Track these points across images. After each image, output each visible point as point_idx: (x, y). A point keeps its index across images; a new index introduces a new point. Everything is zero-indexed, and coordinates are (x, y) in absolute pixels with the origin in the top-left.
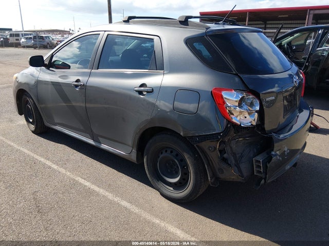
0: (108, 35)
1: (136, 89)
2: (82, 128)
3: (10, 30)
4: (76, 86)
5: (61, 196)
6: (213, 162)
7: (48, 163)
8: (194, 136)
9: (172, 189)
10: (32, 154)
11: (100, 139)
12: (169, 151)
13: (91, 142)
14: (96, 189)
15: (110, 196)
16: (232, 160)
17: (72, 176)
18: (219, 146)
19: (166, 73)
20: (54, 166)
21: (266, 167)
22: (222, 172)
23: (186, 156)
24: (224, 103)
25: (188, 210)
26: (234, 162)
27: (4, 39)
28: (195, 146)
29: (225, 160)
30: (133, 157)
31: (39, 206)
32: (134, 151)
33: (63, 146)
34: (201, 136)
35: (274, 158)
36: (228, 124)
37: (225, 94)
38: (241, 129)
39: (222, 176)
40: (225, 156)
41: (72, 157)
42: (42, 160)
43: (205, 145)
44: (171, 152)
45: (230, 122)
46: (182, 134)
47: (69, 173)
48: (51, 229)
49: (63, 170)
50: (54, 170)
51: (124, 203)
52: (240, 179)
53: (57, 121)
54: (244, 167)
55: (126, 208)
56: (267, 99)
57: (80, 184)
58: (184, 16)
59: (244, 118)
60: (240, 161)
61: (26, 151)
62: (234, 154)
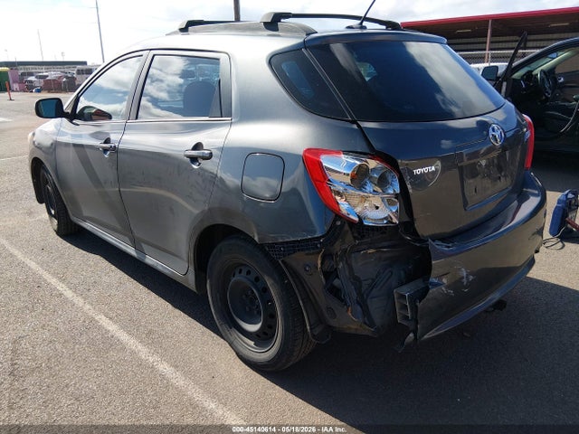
0: (154, 55)
1: (188, 153)
2: (118, 226)
3: (85, 63)
4: (105, 150)
5: (59, 346)
6: (315, 294)
7: (61, 287)
8: (276, 244)
9: (252, 343)
10: (41, 271)
11: (144, 246)
12: (244, 273)
13: (131, 251)
14: (123, 336)
15: (143, 351)
16: (350, 291)
17: (91, 313)
18: (322, 263)
19: (236, 123)
20: (69, 294)
21: (415, 309)
22: (334, 316)
23: (269, 282)
24: (325, 177)
25: (277, 387)
26: (354, 295)
27: (67, 77)
28: (280, 262)
29: (335, 292)
30: (190, 281)
31: (16, 364)
32: (192, 269)
33: (98, 257)
34: (287, 242)
35: (433, 291)
36: (335, 221)
37: (326, 161)
38: (367, 229)
39: (333, 322)
40: (336, 282)
41: (105, 279)
42: (53, 281)
43: (298, 260)
44: (249, 273)
45: (339, 216)
46: (256, 239)
47: (88, 307)
48: (20, 407)
49: (79, 301)
50: (66, 301)
51: (164, 368)
52: (367, 331)
53: (86, 213)
54: (376, 306)
55: (163, 377)
56: (418, 171)
57: (100, 328)
58: (271, 13)
59: (374, 208)
60: (367, 296)
61: (33, 265)
62: (357, 281)
